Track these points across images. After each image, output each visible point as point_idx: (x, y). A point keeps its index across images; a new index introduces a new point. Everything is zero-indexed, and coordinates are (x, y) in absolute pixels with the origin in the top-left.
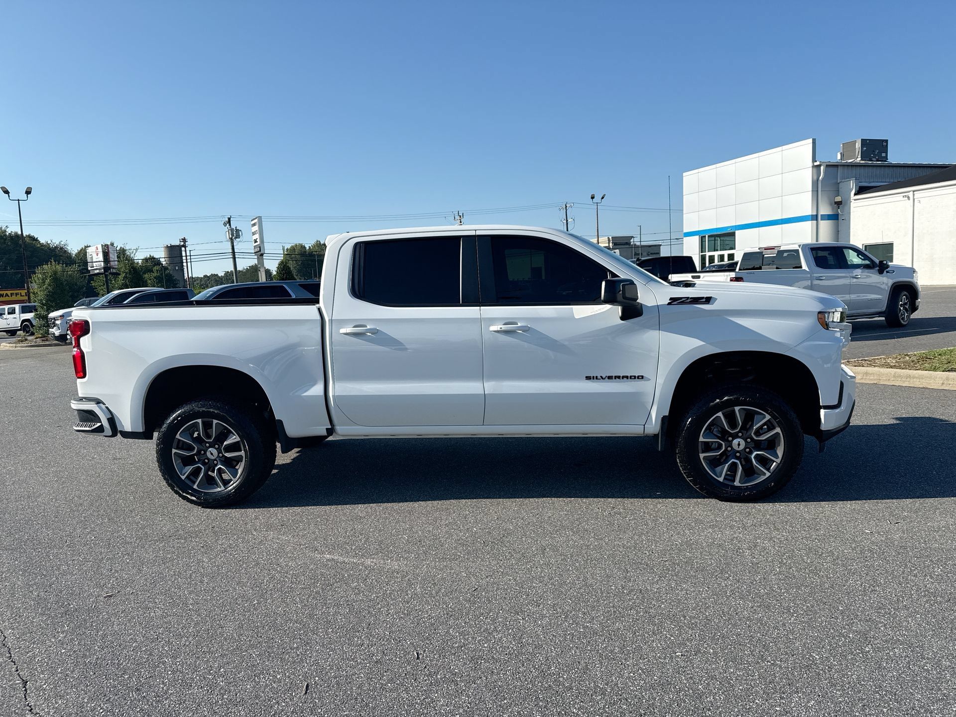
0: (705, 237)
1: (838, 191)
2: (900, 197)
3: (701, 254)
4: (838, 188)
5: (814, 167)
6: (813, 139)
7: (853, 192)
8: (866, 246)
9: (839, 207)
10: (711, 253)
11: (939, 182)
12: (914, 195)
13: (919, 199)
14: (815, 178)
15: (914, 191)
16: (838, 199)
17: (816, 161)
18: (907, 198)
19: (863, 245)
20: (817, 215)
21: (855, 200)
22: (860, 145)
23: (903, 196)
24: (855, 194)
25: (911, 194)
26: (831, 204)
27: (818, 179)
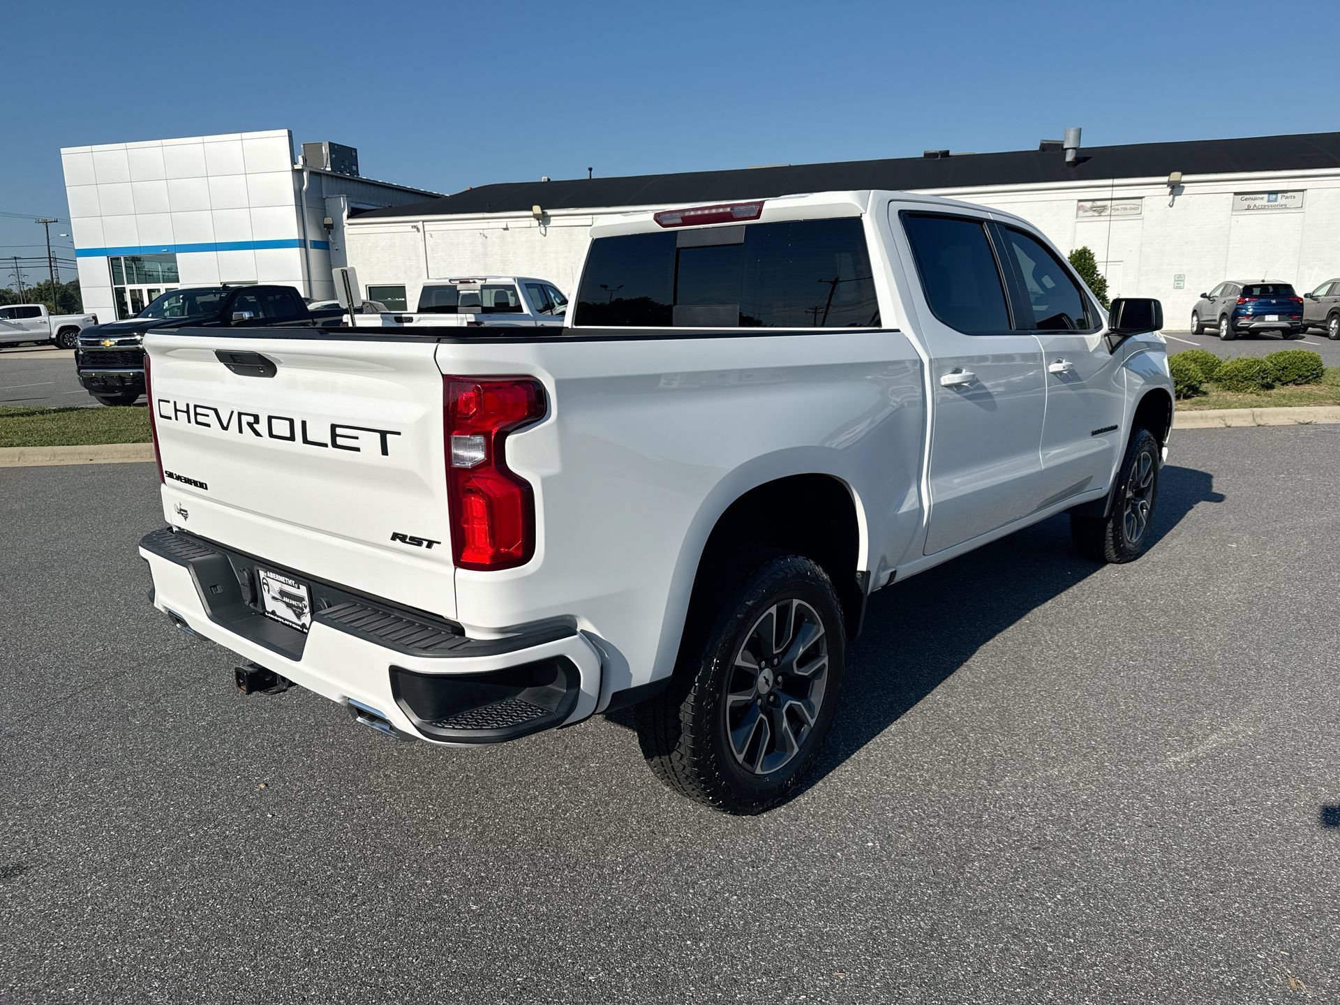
0: (118, 259)
1: (325, 209)
2: (408, 227)
3: (114, 286)
4: (325, 206)
5: (294, 170)
6: (289, 131)
7: (345, 214)
8: (369, 288)
9: (329, 231)
10: (136, 287)
11: (452, 214)
12: (423, 226)
13: (431, 232)
14: (297, 187)
15: (423, 222)
16: (328, 221)
17: (296, 164)
18: (416, 230)
19: (366, 286)
20: (305, 241)
21: (349, 224)
22: (328, 150)
23: (412, 227)
24: (349, 217)
25: (420, 225)
26: (319, 227)
27: (301, 190)
